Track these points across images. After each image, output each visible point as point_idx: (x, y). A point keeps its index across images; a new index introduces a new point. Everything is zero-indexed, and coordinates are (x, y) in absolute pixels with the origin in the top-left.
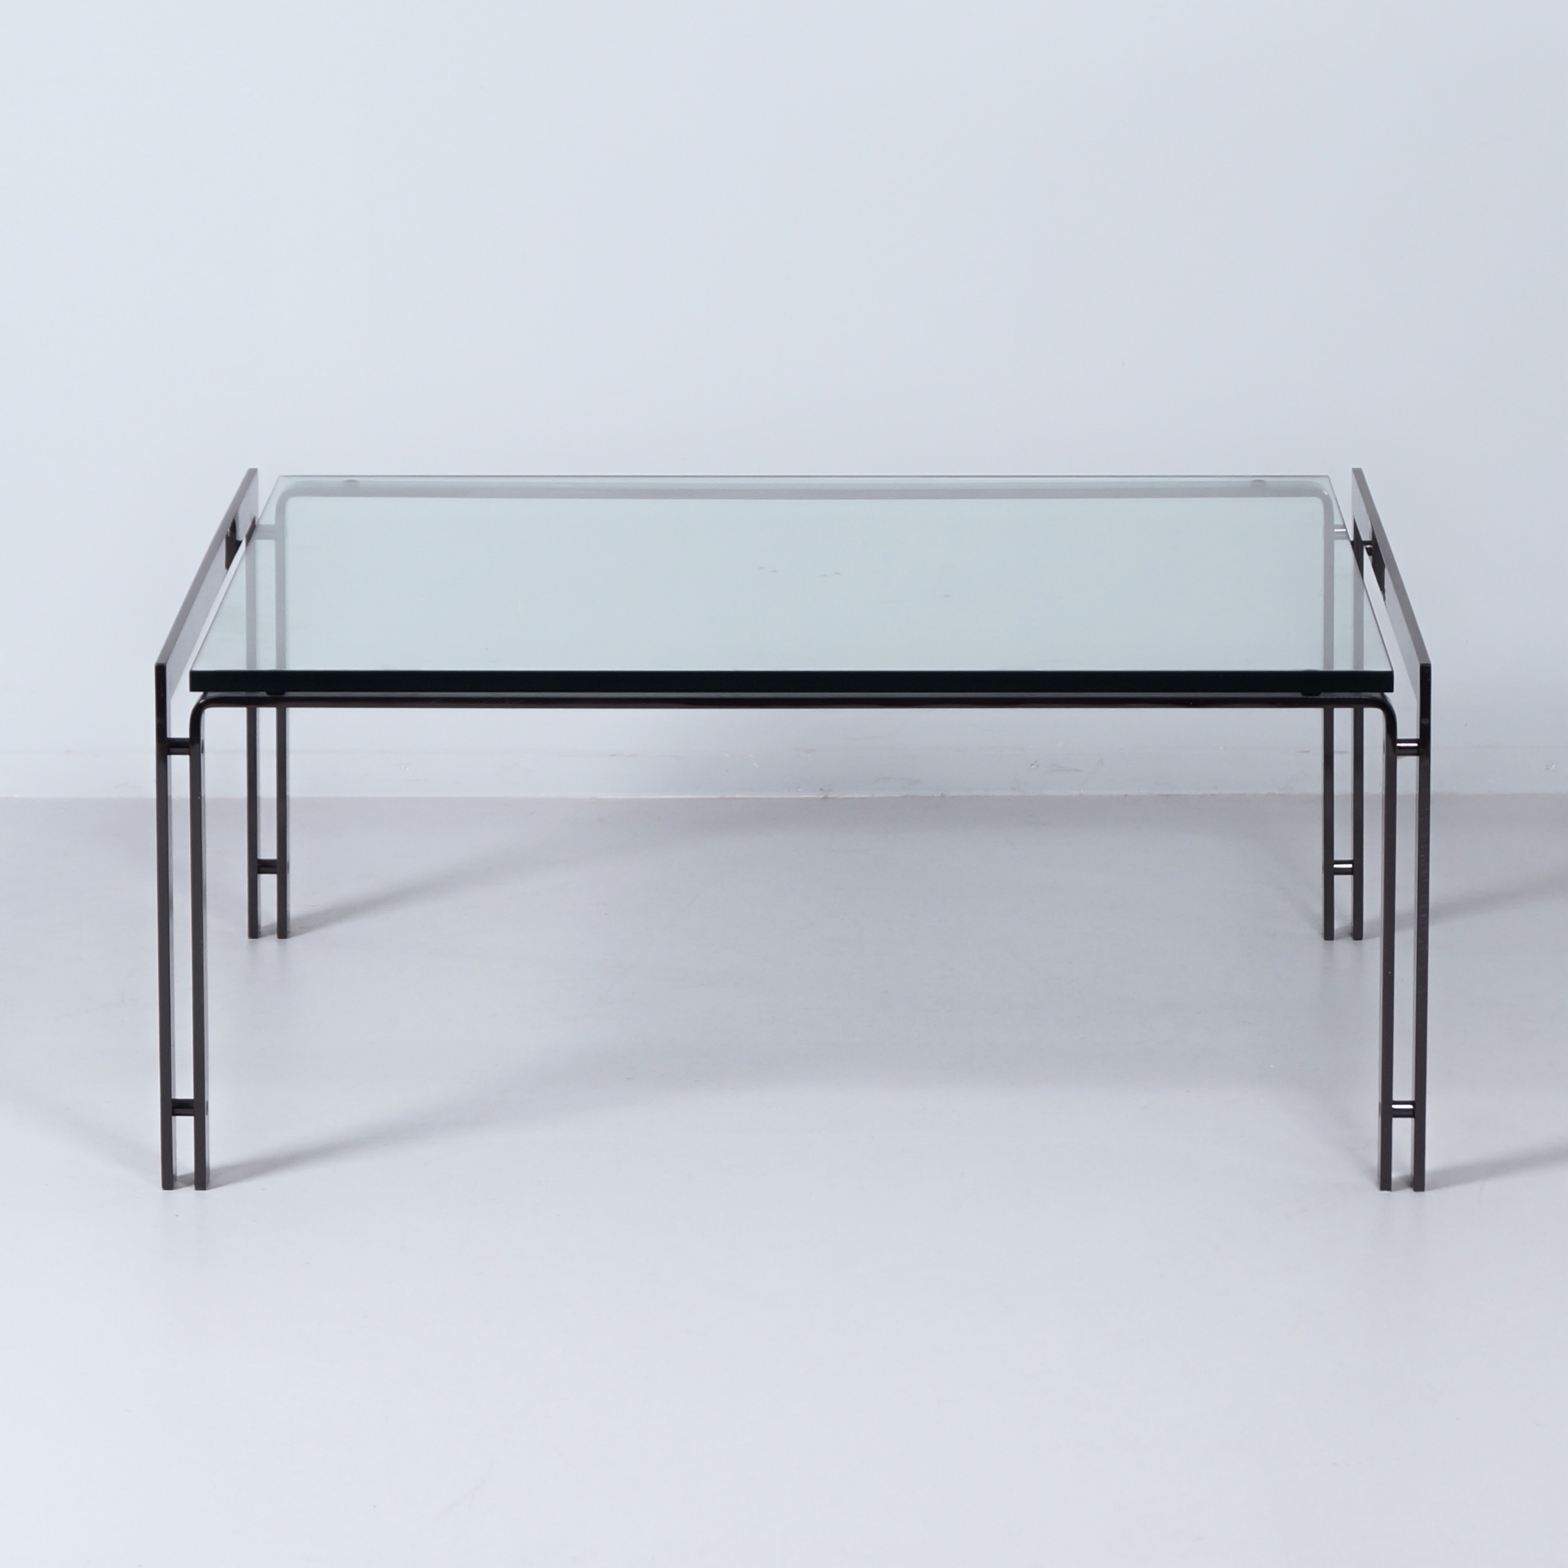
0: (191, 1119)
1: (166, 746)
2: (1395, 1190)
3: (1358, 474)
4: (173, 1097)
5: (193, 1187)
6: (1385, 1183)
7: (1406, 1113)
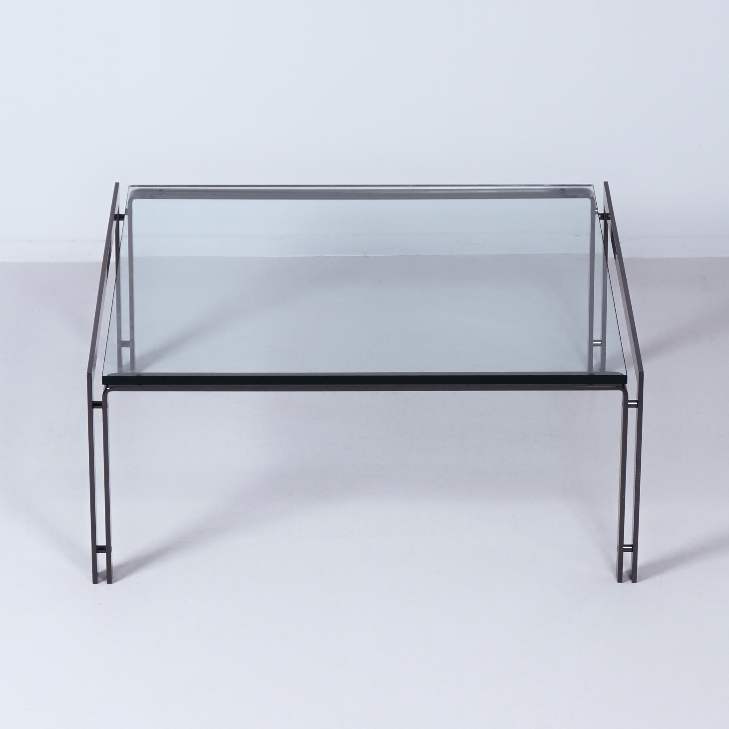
0: (105, 554)
1: (93, 405)
2: (624, 582)
3: (606, 184)
4: (97, 545)
5: (106, 581)
6: (620, 580)
7: (629, 550)
